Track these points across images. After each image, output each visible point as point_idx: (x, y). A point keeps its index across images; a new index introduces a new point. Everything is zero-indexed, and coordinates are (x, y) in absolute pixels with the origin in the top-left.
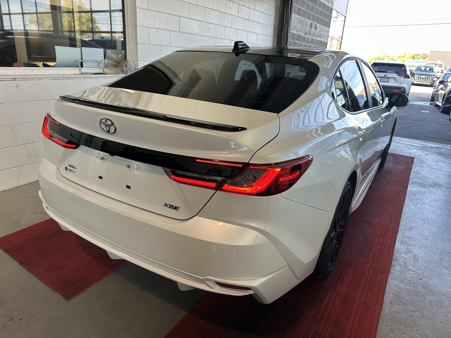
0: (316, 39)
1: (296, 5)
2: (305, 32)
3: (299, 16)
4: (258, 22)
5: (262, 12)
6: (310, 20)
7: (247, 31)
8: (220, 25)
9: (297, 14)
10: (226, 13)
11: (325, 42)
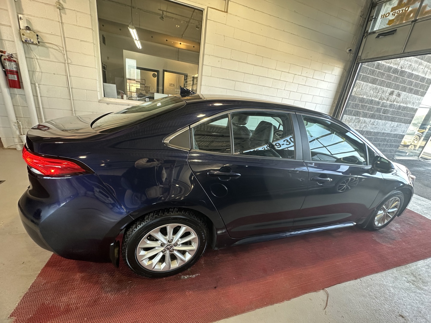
0: (397, 105)
1: (370, 76)
2: (381, 98)
3: (373, 85)
4: (315, 87)
5: (321, 80)
6: (391, 88)
7: (301, 93)
8: (272, 88)
9: (370, 83)
10: (280, 80)
11: (413, 109)
